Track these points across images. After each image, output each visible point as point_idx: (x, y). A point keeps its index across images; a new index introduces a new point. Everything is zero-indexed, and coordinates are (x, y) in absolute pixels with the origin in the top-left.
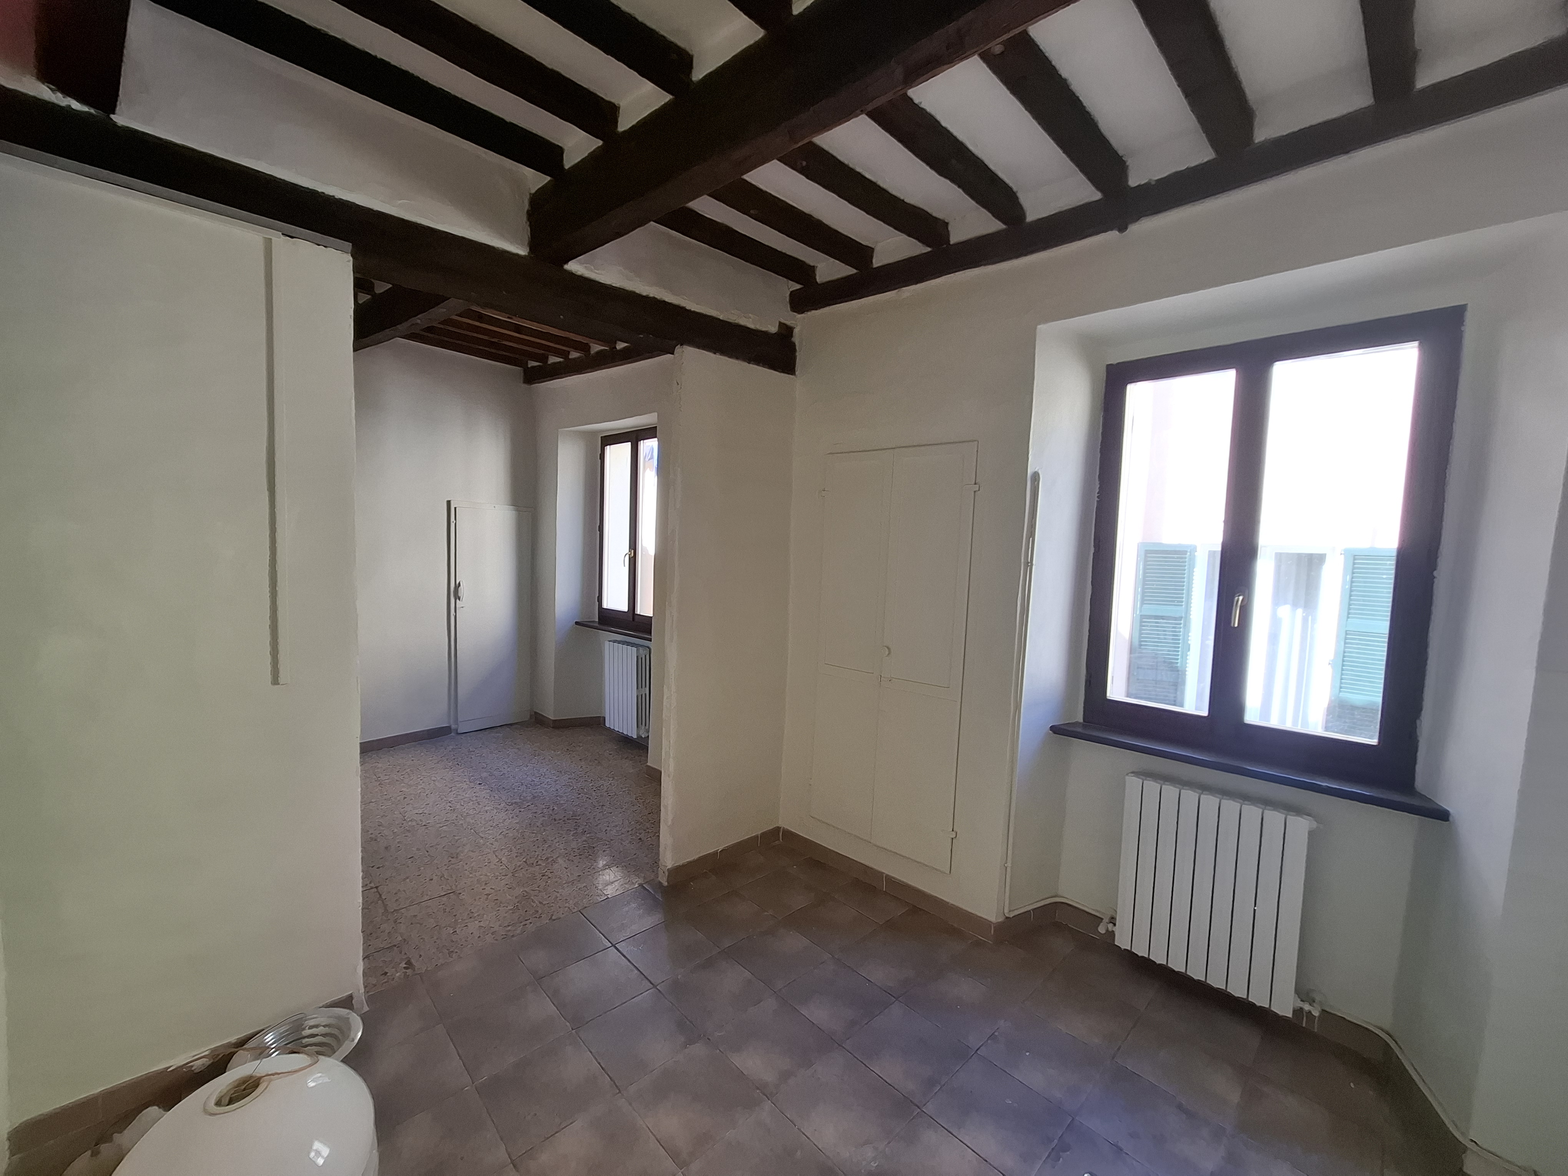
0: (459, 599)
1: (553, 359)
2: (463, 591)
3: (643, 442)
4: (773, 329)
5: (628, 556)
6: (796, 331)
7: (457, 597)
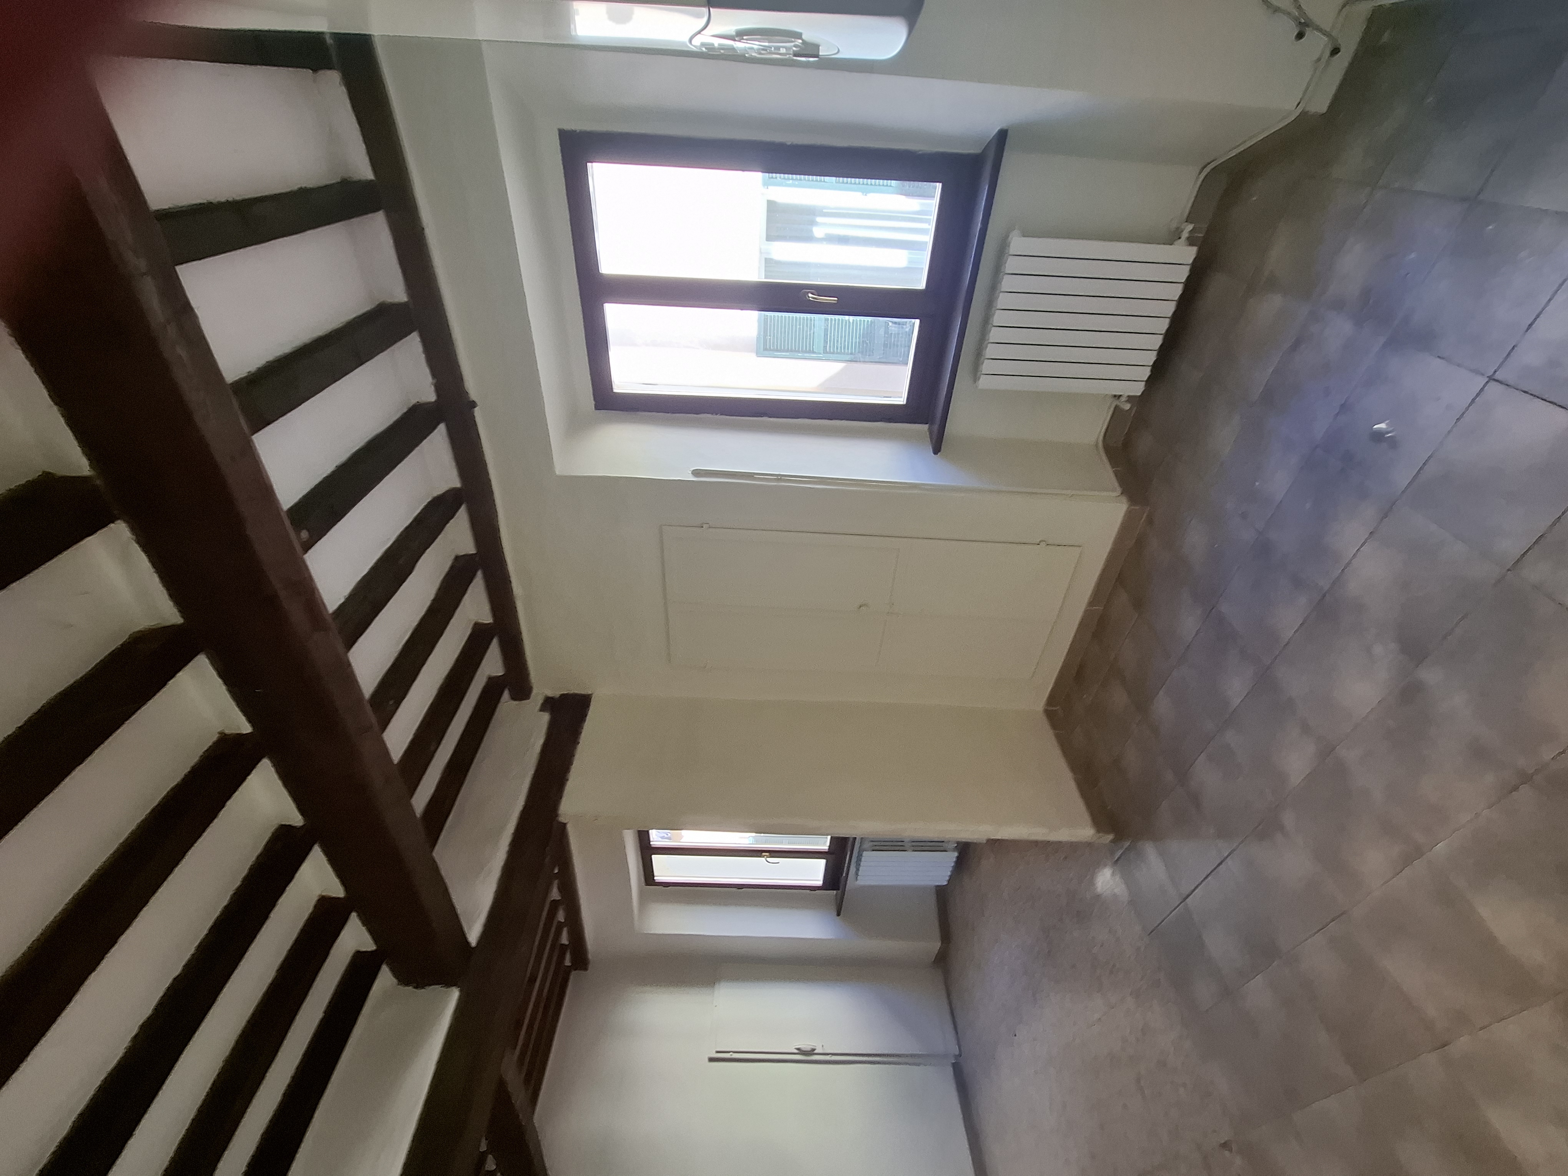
0: (814, 1050)
1: (564, 939)
2: (806, 1045)
3: (652, 841)
4: (546, 717)
5: (768, 859)
6: (550, 693)
7: (812, 1052)
